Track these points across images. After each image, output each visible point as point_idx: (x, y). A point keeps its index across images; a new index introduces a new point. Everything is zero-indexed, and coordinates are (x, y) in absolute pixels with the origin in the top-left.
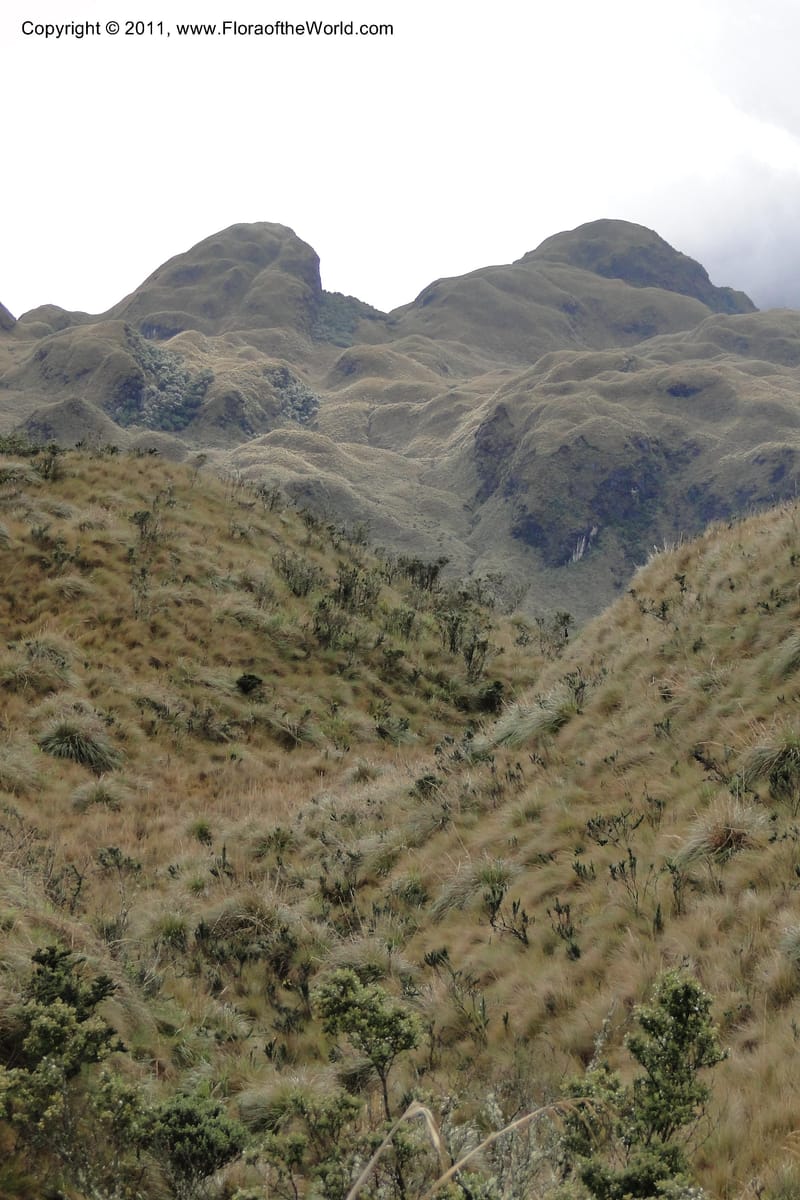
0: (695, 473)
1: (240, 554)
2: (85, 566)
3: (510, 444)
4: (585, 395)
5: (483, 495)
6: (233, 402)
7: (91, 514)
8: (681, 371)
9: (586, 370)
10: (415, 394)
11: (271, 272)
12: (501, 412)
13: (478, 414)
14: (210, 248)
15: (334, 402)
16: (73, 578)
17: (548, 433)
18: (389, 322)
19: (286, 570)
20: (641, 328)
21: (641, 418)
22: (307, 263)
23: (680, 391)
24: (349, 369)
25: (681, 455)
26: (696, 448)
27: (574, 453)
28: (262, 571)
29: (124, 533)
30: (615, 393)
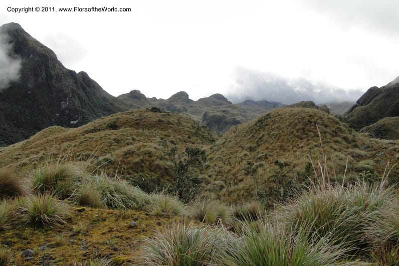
0: (225, 120)
1: (187, 124)
2: (173, 124)
3: (206, 116)
4: (215, 111)
5: (204, 120)
6: (179, 109)
7: (173, 119)
8: (224, 109)
9: (215, 109)
10: (197, 110)
11: (184, 96)
12: (206, 112)
13: (204, 112)
14: (178, 94)
15: (189, 110)
16: (171, 125)
17: (211, 114)
18: (196, 102)
19: (192, 126)
20: (220, 105)
21: (219, 114)
22: (187, 96)
23: (224, 111)
24: (191, 107)
25: (224, 118)
26: (225, 117)
27: (213, 117)
28: (190, 126)
29: (176, 121)
30: (218, 111)
